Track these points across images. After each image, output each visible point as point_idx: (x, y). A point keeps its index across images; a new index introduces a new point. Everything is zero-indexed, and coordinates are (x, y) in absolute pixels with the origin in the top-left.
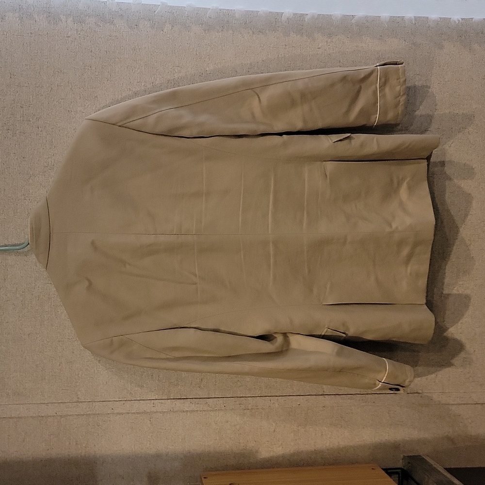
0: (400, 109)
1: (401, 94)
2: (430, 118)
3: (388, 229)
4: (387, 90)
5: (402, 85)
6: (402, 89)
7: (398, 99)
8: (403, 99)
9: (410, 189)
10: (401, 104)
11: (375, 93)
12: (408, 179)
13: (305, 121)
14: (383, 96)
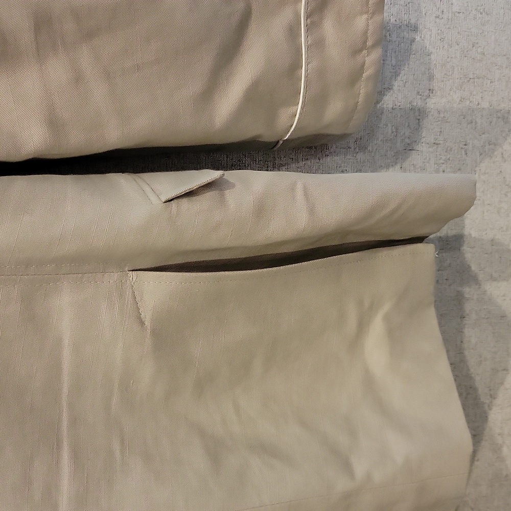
0: (363, 89)
1: (369, 43)
2: (417, 116)
3: (342, 485)
4: (329, 27)
5: (373, 13)
6: (371, 28)
7: (359, 58)
8: (371, 59)
9: (394, 335)
10: (365, 75)
11: (293, 31)
12: (386, 307)
13: (53, 123)
14: (318, 45)
